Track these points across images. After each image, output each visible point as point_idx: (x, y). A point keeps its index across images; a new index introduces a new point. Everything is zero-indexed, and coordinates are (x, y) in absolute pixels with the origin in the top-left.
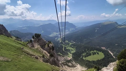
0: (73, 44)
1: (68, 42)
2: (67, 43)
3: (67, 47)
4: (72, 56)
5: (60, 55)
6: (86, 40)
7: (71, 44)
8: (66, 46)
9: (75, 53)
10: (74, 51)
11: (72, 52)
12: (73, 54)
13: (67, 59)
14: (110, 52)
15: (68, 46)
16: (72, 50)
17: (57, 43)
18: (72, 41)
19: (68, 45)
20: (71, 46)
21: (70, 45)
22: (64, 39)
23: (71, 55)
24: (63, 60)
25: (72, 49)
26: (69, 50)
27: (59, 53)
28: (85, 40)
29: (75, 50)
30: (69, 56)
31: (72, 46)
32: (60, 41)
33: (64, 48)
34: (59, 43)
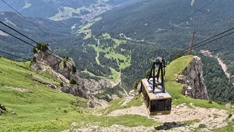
0: (125, 42)
1: (109, 37)
2: (107, 40)
3: (108, 53)
4: (122, 77)
5: (88, 78)
7: (118, 42)
8: (104, 51)
9: (130, 67)
10: (128, 65)
11: (122, 66)
12: (123, 71)
13: (108, 86)
14: (221, 63)
15: (110, 50)
16: (122, 61)
17: (76, 40)
18: (120, 35)
19: (109, 48)
20: (118, 50)
21: (115, 47)
22: (97, 30)
23: (119, 74)
24: (96, 87)
25: (122, 57)
26: (114, 61)
27: (86, 71)
28: (160, 29)
29: (129, 61)
30: (112, 78)
31: (122, 50)
32: (86, 35)
33: (98, 55)
34: (85, 40)
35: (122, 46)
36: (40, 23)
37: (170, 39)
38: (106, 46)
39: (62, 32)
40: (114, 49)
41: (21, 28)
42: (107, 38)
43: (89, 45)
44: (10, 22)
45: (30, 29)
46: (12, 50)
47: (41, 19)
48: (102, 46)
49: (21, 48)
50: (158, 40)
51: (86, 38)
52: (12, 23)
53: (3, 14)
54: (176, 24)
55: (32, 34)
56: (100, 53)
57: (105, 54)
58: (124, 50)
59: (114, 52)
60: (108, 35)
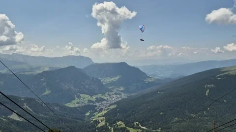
1: (123, 125)
2: (121, 129)
6: (179, 122)
7: (133, 131)
17: (89, 128)
18: (135, 123)
22: (111, 117)
28: (176, 119)
32: (100, 123)
34: (98, 127)
36: (56, 108)
39: (76, 119)
41: (37, 112)
42: (122, 126)
44: (28, 107)
45: (45, 114)
47: (57, 105)
51: (99, 125)
52: (29, 109)
53: (23, 99)
54: (193, 114)
55: (46, 119)
60: (123, 123)
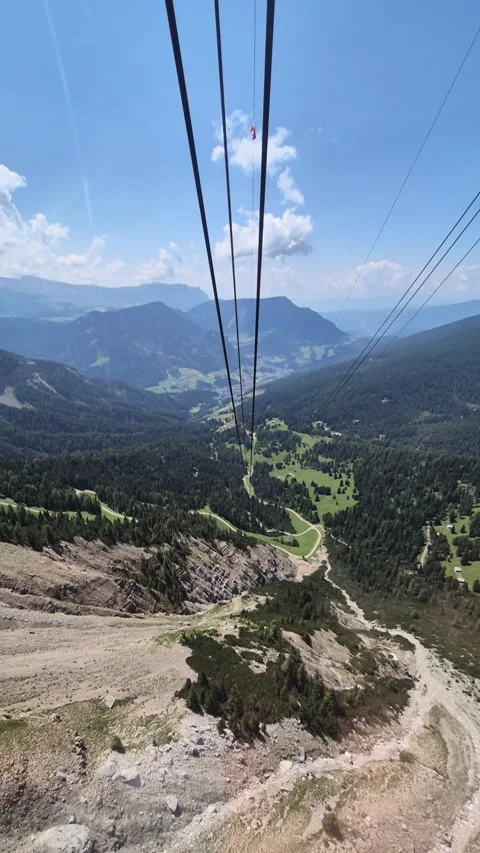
0: (328, 440)
1: (284, 427)
2: (279, 434)
3: (279, 466)
4: (328, 543)
5: (210, 533)
6: (434, 421)
7: (310, 441)
8: (270, 462)
9: (356, 513)
10: (347, 502)
11: (326, 506)
12: (329, 522)
13: (281, 575)
15: (287, 461)
16: (327, 491)
17: (196, 433)
18: (315, 425)
19: (284, 453)
20: (310, 460)
21: (301, 451)
22: (252, 414)
23: (319, 529)
25: (324, 480)
26: (300, 489)
27: (206, 512)
28: (426, 414)
29: (350, 492)
30: (295, 544)
31: (321, 459)
32: (223, 424)
33: (251, 471)
34: (218, 433)
35: (321, 449)
36: (118, 393)
37: (466, 439)
38: (275, 450)
39: (166, 415)
40: (297, 456)
41: (67, 396)
42: (279, 428)
43: (229, 446)
44: (44, 382)
45: (87, 401)
46: (21, 442)
47: (121, 386)
48: (264, 449)
49: (44, 438)
50: (427, 439)
51: (221, 429)
52: (48, 386)
53: (33, 363)
54: (475, 403)
55: (88, 411)
56: (257, 466)
57: (271, 468)
58: (329, 460)
59: (298, 465)
60: (282, 423)
